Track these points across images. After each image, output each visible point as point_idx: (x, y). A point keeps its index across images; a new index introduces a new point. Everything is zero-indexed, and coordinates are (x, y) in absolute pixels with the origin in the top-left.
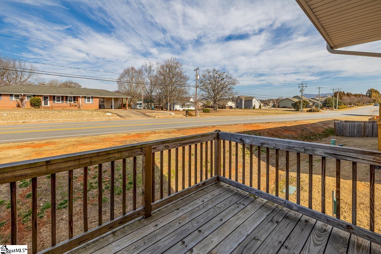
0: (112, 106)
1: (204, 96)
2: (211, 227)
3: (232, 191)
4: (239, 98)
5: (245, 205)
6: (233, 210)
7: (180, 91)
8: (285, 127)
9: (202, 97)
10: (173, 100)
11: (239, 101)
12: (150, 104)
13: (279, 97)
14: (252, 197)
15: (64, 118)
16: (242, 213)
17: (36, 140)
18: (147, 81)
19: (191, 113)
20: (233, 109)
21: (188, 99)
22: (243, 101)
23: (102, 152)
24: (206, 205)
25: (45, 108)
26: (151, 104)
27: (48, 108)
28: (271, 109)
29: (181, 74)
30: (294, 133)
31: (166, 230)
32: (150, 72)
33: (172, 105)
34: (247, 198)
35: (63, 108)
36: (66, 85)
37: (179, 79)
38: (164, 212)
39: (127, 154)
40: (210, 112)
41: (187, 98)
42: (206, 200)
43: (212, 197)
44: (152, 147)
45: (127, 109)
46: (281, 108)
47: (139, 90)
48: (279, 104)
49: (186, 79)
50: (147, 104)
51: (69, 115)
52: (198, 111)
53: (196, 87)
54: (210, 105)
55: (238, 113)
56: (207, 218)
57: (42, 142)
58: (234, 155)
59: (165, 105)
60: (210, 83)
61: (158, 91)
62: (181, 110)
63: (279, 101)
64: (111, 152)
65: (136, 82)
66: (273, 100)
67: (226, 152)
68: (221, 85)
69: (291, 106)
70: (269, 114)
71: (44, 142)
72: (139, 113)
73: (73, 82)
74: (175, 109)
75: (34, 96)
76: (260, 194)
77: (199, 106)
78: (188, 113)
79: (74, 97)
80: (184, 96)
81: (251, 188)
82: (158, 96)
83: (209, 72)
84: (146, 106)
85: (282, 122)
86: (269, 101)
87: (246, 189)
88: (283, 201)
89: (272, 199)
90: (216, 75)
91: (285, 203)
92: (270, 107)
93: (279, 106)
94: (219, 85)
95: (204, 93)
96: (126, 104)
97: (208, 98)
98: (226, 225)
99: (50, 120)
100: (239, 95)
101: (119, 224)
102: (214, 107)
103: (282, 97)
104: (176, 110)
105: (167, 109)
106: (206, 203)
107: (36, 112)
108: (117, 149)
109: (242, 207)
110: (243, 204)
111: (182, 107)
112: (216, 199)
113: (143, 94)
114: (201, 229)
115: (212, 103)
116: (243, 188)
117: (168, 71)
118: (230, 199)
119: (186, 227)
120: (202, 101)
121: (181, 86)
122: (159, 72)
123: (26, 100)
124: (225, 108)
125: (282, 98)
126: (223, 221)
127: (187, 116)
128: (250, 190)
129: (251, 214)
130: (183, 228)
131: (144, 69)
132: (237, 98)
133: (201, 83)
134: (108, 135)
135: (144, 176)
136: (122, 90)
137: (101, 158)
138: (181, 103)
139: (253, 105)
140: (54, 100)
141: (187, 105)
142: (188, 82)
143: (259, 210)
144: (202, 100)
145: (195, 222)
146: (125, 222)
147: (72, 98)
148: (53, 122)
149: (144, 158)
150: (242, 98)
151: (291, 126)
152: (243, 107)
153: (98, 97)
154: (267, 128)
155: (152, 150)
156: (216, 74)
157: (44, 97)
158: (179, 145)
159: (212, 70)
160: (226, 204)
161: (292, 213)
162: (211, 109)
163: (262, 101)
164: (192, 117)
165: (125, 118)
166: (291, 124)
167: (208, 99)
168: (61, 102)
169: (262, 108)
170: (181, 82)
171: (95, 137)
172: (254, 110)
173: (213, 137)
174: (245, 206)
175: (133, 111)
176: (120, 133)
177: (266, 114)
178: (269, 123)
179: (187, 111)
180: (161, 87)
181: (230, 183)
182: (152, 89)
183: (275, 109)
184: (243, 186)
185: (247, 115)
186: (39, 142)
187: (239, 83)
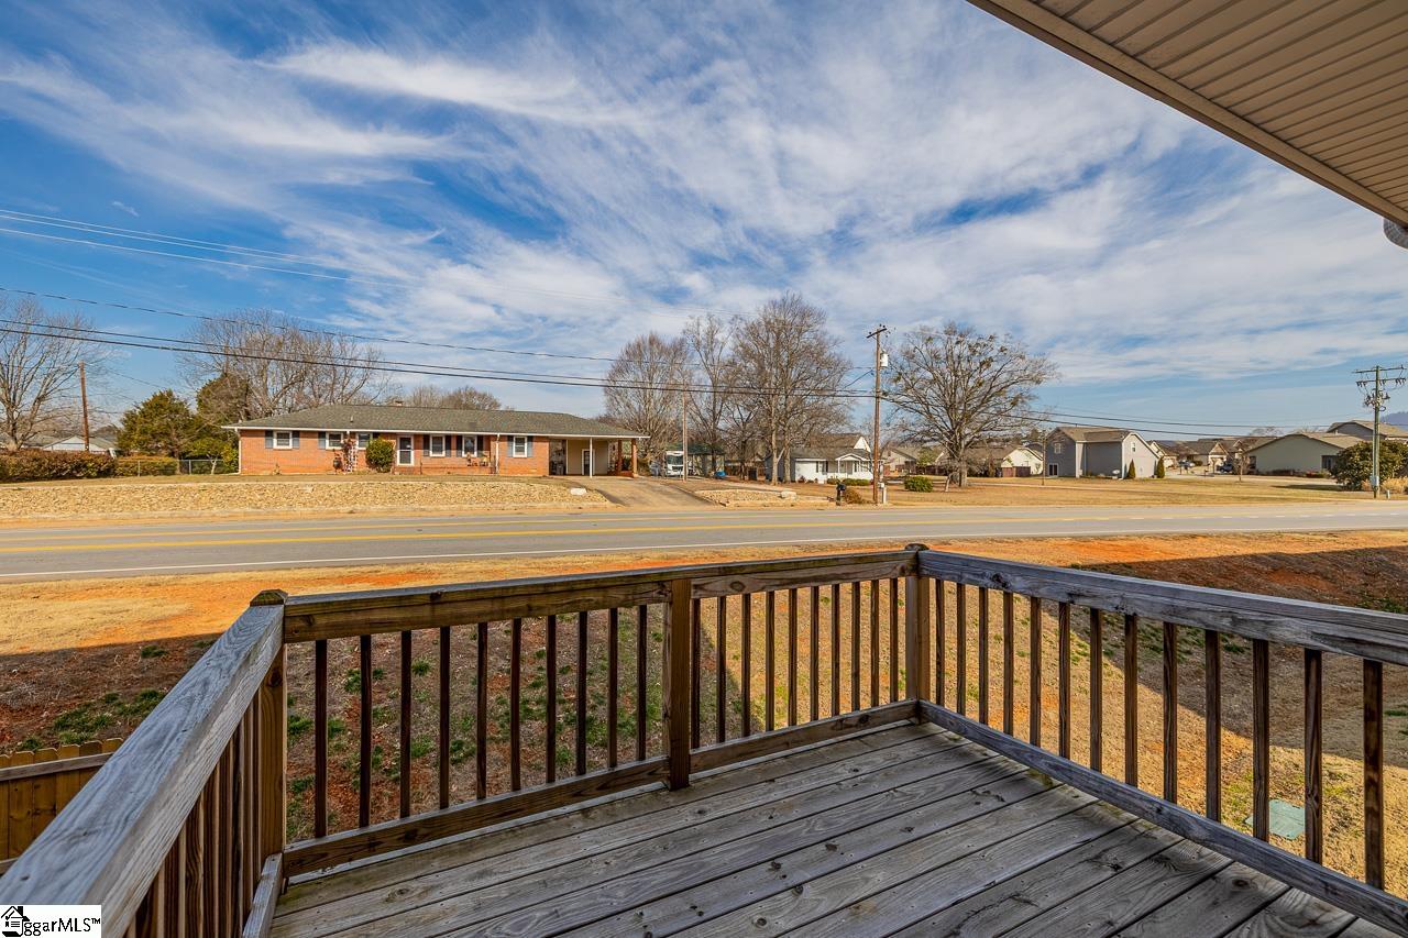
0: (587, 466)
1: (912, 428)
2: (871, 842)
3: (965, 755)
4: (1057, 436)
5: (1003, 800)
6: (956, 809)
7: (817, 414)
8: (1275, 556)
9: (900, 434)
10: (790, 445)
11: (1058, 449)
12: (710, 458)
13: (1258, 430)
14: (1038, 783)
15: (452, 501)
16: (986, 821)
17: (382, 563)
18: (700, 380)
19: (857, 491)
20: (1031, 479)
21: (847, 441)
22: (1079, 449)
23: (555, 584)
24: (864, 781)
25: (403, 471)
26: (714, 460)
27: (411, 471)
28: (1216, 478)
29: (821, 353)
30: (1323, 583)
31: (730, 828)
32: (712, 350)
33: (787, 463)
34: (1016, 780)
35: (451, 472)
36: (459, 402)
37: (814, 369)
38: (728, 783)
39: (622, 597)
40: (935, 489)
41: (843, 436)
42: (865, 769)
43: (888, 763)
44: (693, 583)
45: (635, 475)
46: (1268, 474)
47: (675, 412)
48: (1253, 458)
49: (838, 367)
50: (699, 458)
51: (466, 494)
52: (883, 485)
53: (878, 398)
54: (937, 462)
55: (1053, 495)
56: (859, 818)
57: (397, 569)
58: (1023, 656)
59: (761, 463)
60: (935, 380)
61: (736, 414)
62: (821, 482)
63: (1257, 445)
64: (578, 586)
65: (664, 387)
66: (1224, 443)
67: (991, 641)
68: (981, 385)
69: (1318, 466)
70: (1199, 498)
71: (402, 568)
72: (671, 490)
73: (475, 393)
74: (797, 478)
75: (376, 435)
76: (1070, 774)
77: (893, 466)
78: (844, 492)
79: (480, 438)
80: (833, 429)
81: (1035, 748)
82: (739, 433)
83: (930, 339)
84: (698, 467)
85: (1262, 537)
86: (1205, 445)
87: (1017, 752)
88: (1151, 801)
89: (1109, 794)
90: (956, 351)
91: (1159, 811)
92: (1211, 470)
93: (1253, 466)
94: (971, 384)
95: (911, 417)
96: (631, 460)
97: (926, 438)
98: (922, 846)
99: (416, 506)
100: (1060, 425)
101: (598, 789)
102: (951, 471)
103: (1271, 428)
104: (802, 481)
105: (769, 478)
106: (863, 777)
107: (379, 484)
108: (596, 581)
109: (991, 804)
110: (998, 796)
111: (826, 470)
112: (903, 770)
113: (687, 425)
114: (836, 842)
115: (941, 457)
116: (1006, 747)
117: (772, 343)
118: (953, 776)
119: (789, 831)
120: (899, 448)
121: (820, 392)
122: (741, 349)
123: (357, 447)
124: (998, 473)
125: (1270, 434)
126: (914, 834)
127: (842, 501)
128: (1032, 757)
129: (1020, 830)
130: (781, 831)
131: (689, 342)
132: (1051, 436)
133: (901, 382)
134: (576, 559)
135: (669, 666)
136: (619, 413)
137: (553, 600)
138: (821, 456)
139: (1125, 462)
140: (426, 447)
141: (843, 463)
142: (847, 379)
143: (1054, 823)
144: (902, 443)
145: (821, 821)
146: (617, 788)
147: (473, 442)
148: (424, 514)
149: (670, 614)
150: (1071, 436)
151: (1305, 555)
152: (1079, 472)
153: (547, 437)
154: (1185, 557)
155: (693, 591)
156: (958, 343)
157: (401, 439)
158: (778, 582)
159: (941, 330)
160: (935, 788)
161: (1189, 850)
162: (937, 477)
163: (1168, 448)
164: (861, 507)
165: (628, 505)
166: (1309, 543)
167: (925, 442)
168: (444, 452)
169: (1169, 474)
170: (819, 381)
171: (537, 561)
172: (1129, 485)
173: (898, 568)
174: (1001, 804)
175: (652, 482)
176: (612, 553)
177: (1187, 498)
178: (1194, 536)
179: (841, 487)
180: (750, 400)
181: (962, 729)
182: (718, 408)
183: (1236, 478)
184: (1004, 741)
185: (1097, 501)
186: (390, 570)
187: (1060, 375)
